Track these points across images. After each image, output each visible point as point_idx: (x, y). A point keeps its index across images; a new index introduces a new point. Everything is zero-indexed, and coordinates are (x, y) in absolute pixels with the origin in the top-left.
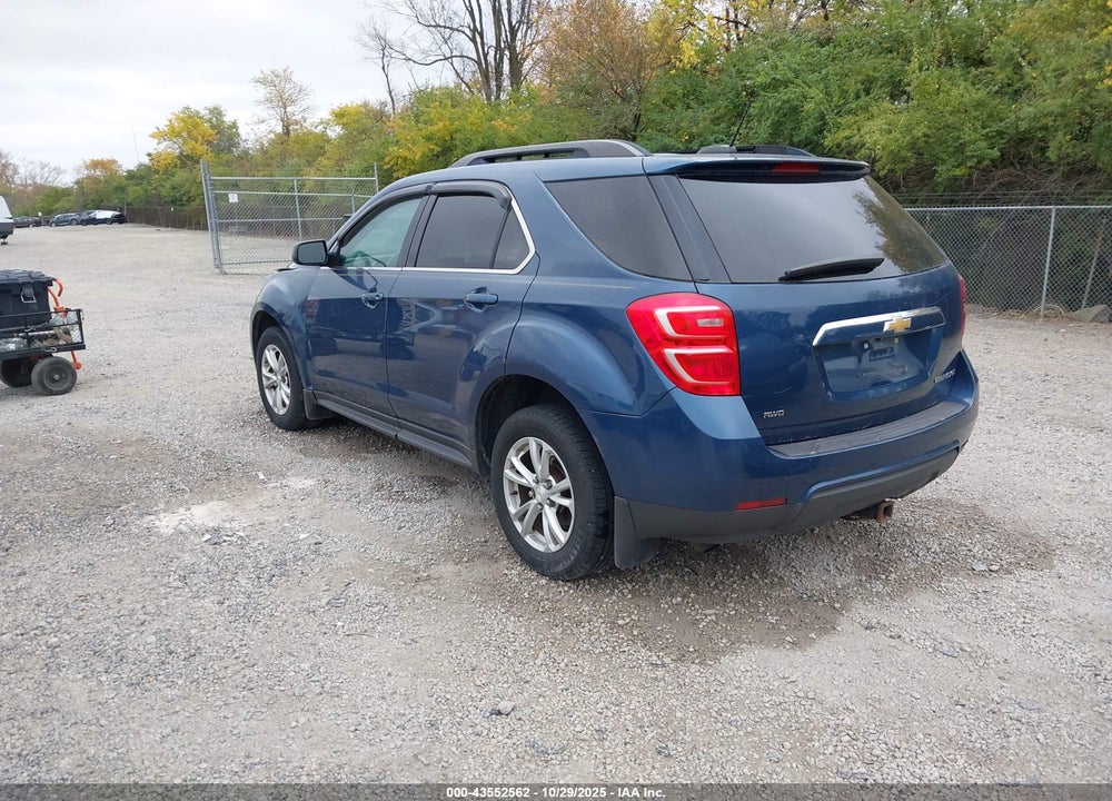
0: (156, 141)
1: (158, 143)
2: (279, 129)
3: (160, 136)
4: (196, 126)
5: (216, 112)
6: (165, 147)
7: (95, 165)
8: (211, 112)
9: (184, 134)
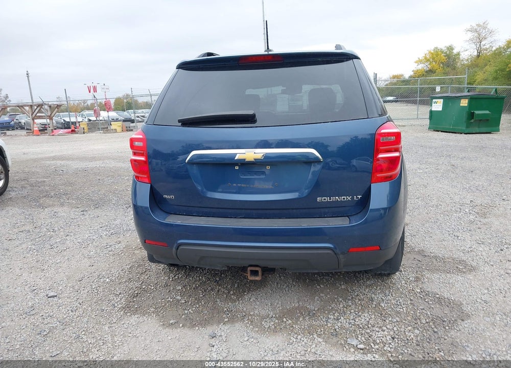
0: (417, 64)
1: (418, 65)
2: (476, 53)
3: (419, 62)
4: (437, 55)
5: (451, 48)
6: (421, 67)
7: (394, 77)
8: (448, 48)
9: (431, 60)
